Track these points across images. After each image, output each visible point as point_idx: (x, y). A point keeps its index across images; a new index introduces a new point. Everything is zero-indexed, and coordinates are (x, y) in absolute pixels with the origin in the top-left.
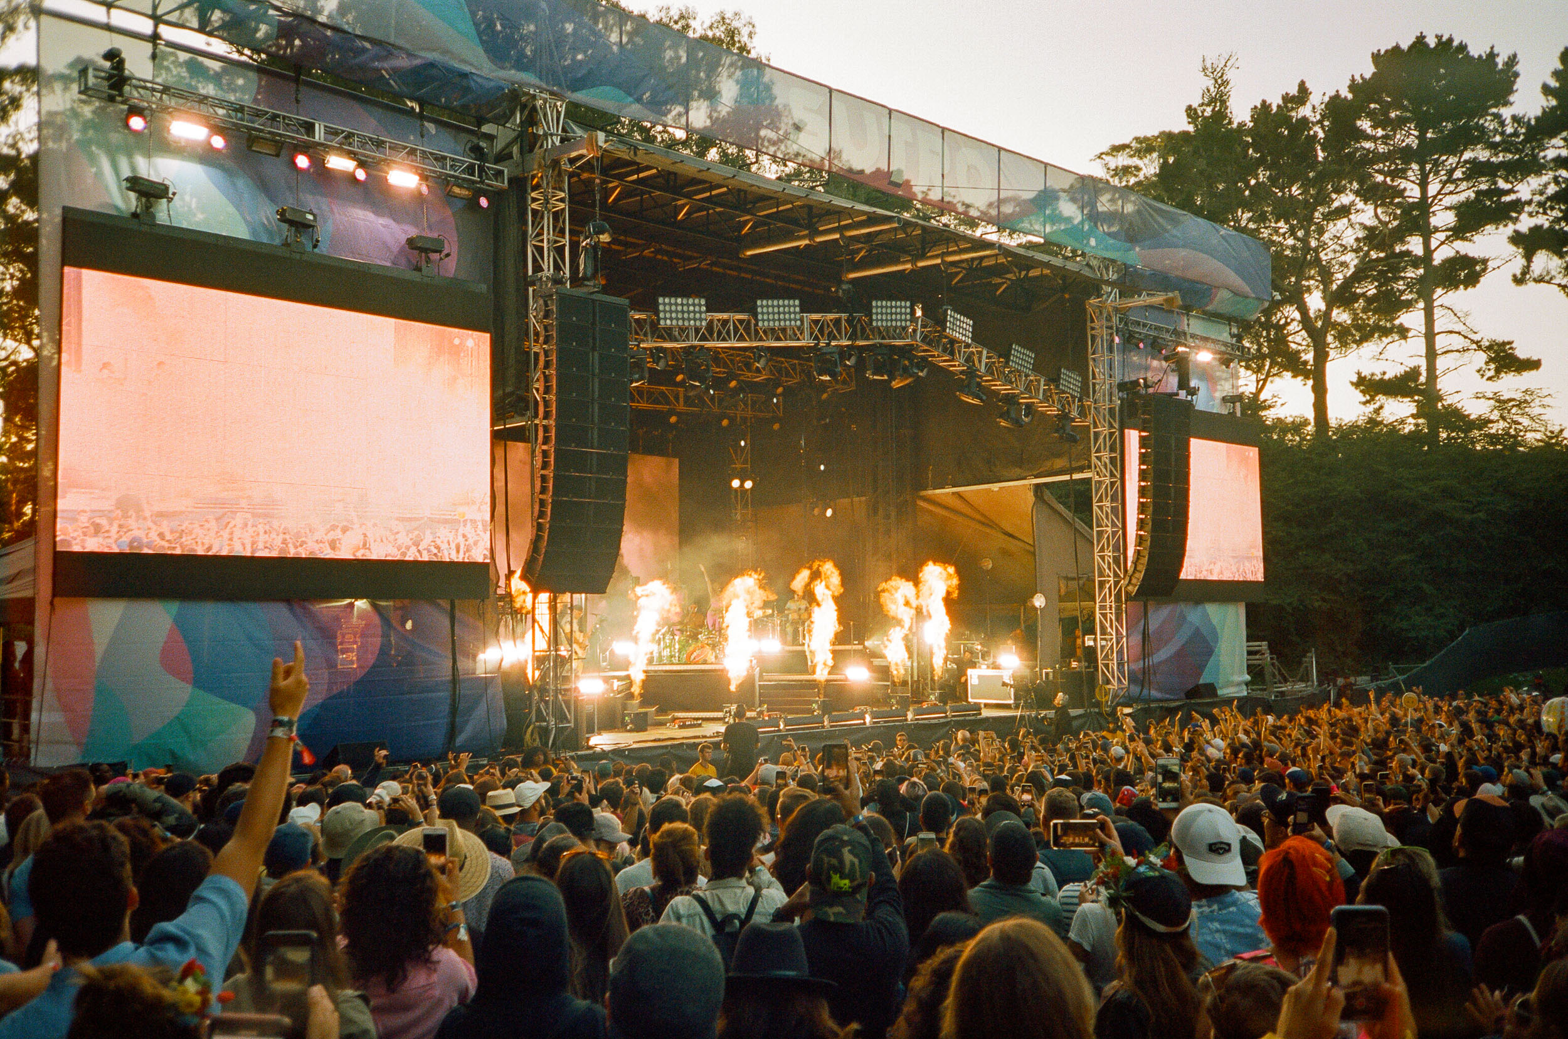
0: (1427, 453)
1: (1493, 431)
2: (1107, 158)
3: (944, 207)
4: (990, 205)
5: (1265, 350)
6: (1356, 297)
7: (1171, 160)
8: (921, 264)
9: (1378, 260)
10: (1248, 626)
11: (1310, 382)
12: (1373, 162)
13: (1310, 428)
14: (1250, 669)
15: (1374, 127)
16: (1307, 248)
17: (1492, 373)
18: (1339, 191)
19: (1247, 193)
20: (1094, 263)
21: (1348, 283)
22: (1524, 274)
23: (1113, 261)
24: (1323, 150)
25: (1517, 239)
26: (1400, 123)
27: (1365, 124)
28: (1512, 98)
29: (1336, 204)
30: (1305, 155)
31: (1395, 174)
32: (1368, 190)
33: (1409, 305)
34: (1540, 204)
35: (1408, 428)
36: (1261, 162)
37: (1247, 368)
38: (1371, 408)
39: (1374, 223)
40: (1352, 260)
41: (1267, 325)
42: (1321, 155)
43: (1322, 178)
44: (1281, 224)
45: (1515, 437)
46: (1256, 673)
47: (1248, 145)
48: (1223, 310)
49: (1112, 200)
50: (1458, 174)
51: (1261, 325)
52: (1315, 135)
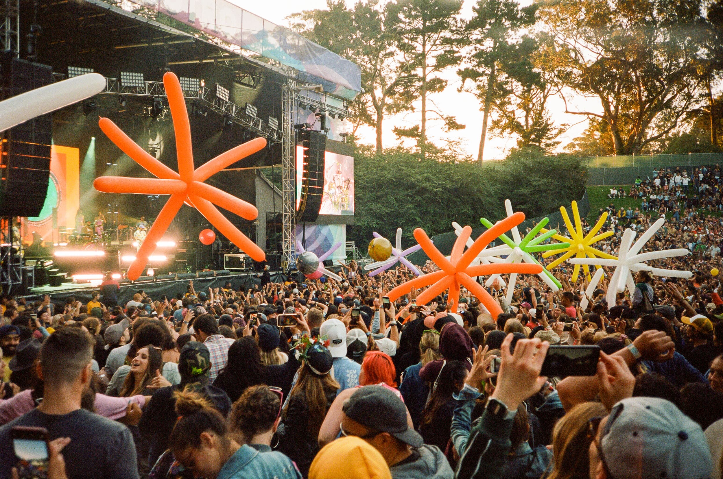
0: (420, 162)
1: (446, 154)
2: (290, 19)
3: (215, 34)
4: (237, 35)
5: (357, 113)
6: (394, 93)
7: (320, 23)
8: (204, 61)
9: (404, 77)
10: (347, 234)
11: (375, 129)
12: (404, 33)
13: (375, 149)
14: (347, 253)
15: (405, 17)
16: (376, 70)
17: (447, 129)
18: (390, 45)
19: (352, 41)
20: (285, 68)
21: (392, 87)
22: (461, 88)
23: (294, 69)
24: (384, 25)
25: (460, 73)
26: (416, 17)
27: (401, 16)
28: (460, 11)
29: (388, 51)
30: (376, 28)
31: (413, 39)
32: (401, 46)
33: (416, 97)
34: (469, 58)
35: (413, 151)
36: (358, 28)
37: (350, 120)
38: (400, 141)
39: (404, 60)
40: (394, 76)
41: (359, 102)
42: (383, 28)
43: (383, 38)
44: (366, 57)
45: (454, 157)
46: (349, 255)
47: (352, 20)
48: (341, 94)
49: (293, 39)
50: (438, 42)
51: (356, 102)
52: (381, 19)
